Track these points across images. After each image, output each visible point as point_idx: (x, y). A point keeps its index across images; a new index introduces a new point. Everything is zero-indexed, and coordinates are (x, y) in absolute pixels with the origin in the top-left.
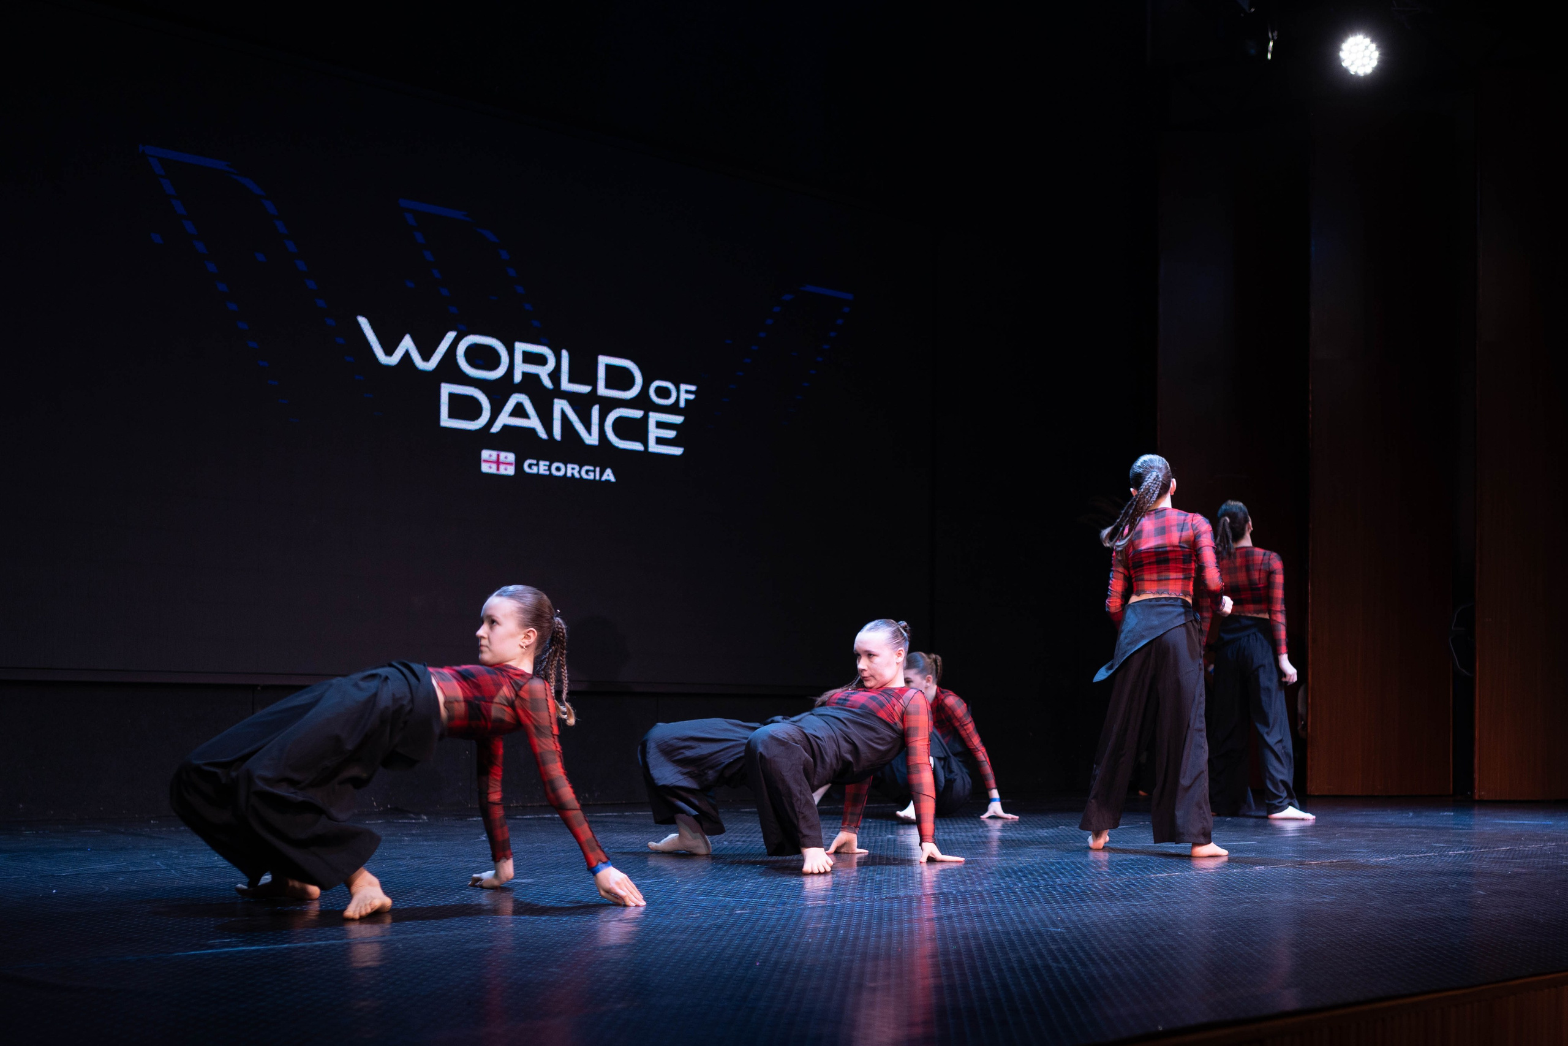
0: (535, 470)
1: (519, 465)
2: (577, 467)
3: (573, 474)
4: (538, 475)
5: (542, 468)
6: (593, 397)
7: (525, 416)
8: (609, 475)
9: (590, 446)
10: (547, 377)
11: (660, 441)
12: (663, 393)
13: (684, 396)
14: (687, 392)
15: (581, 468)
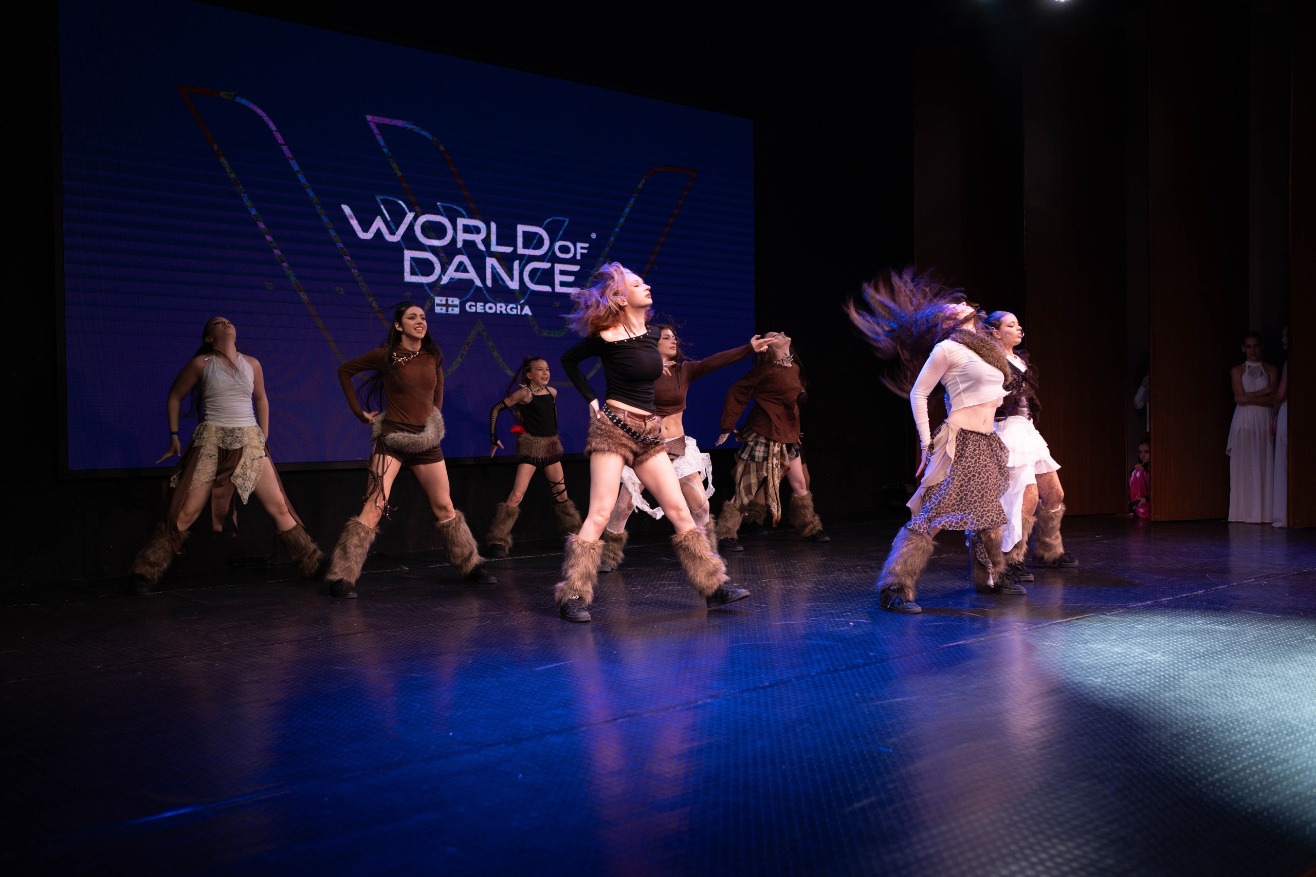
0: (473, 309)
1: (462, 305)
2: (504, 307)
3: (501, 311)
4: (476, 313)
5: (480, 308)
6: (514, 256)
7: (465, 270)
8: (527, 310)
9: (513, 291)
10: (481, 242)
11: (563, 284)
12: (564, 250)
13: (579, 251)
14: (582, 248)
15: (507, 306)
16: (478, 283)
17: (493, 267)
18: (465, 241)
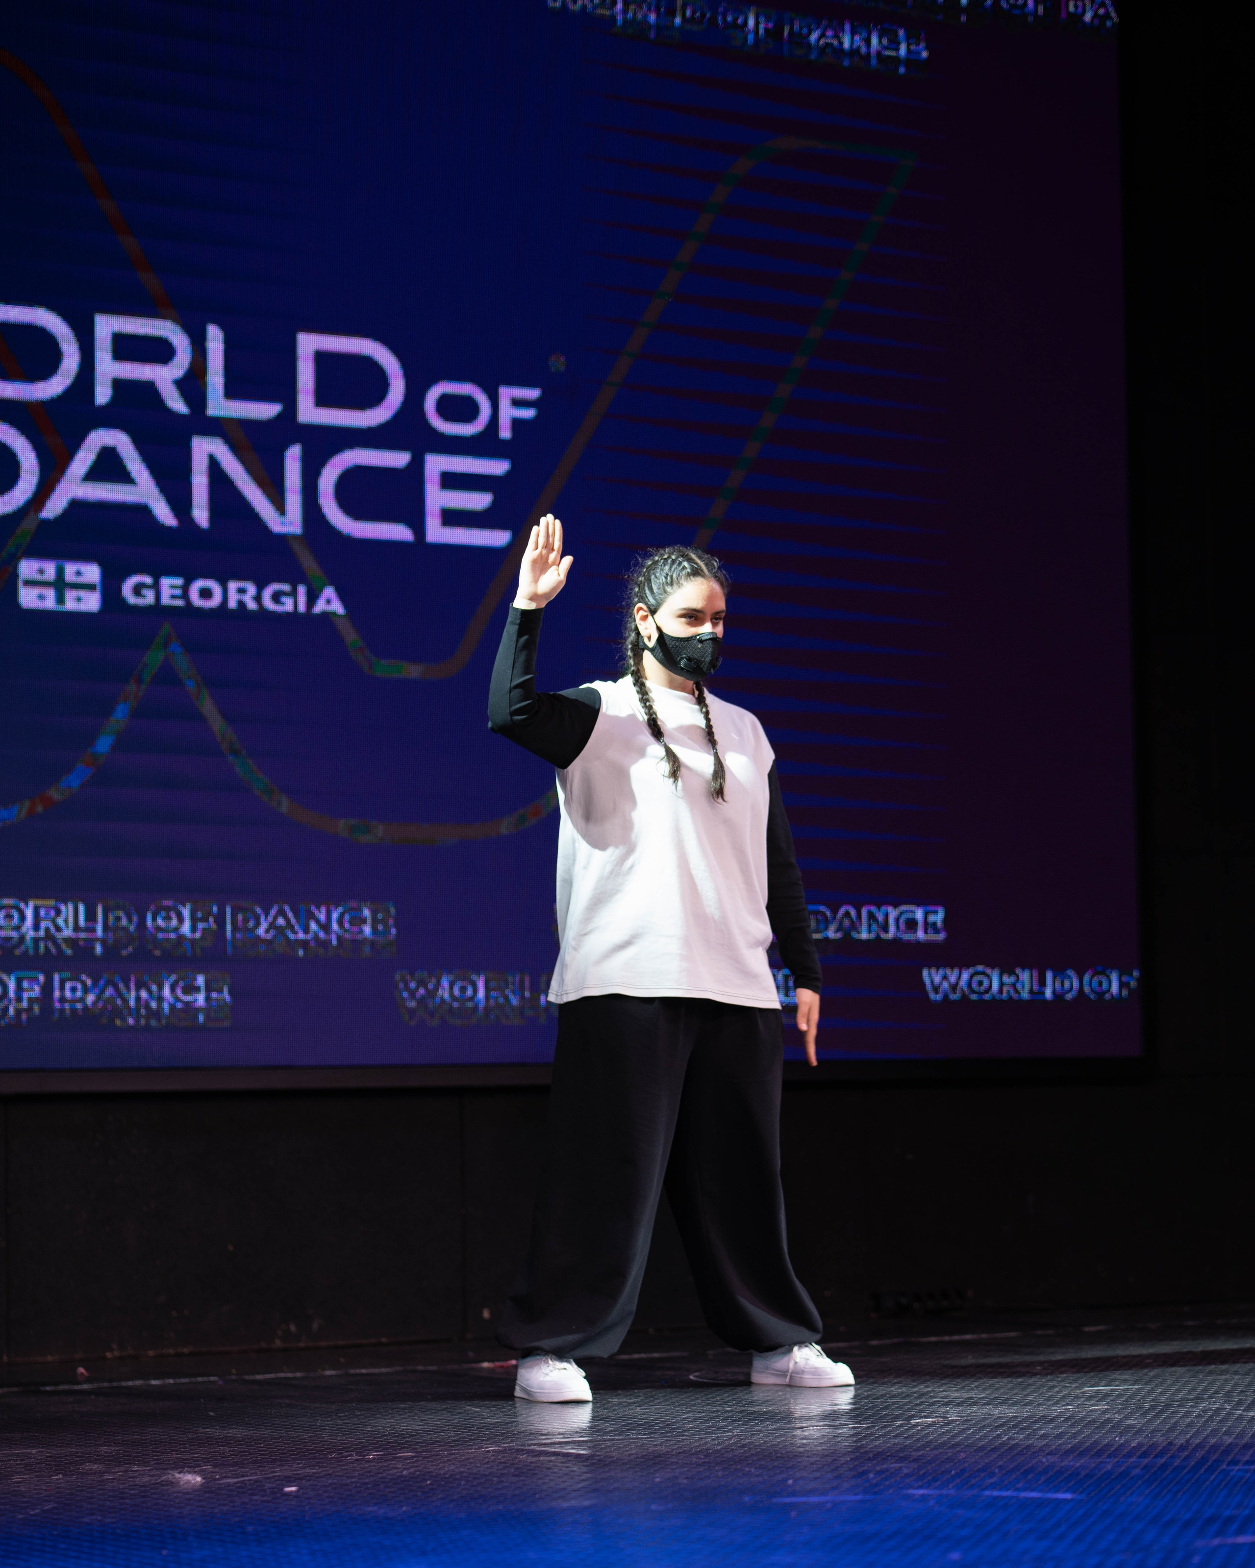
0: (149, 598)
1: (110, 588)
2: (251, 589)
3: (241, 604)
4: (157, 608)
6: (286, 428)
7: (123, 477)
9: (283, 538)
10: (173, 387)
11: (451, 518)
12: (457, 408)
13: (507, 413)
14: (517, 403)
15: (260, 588)
16: (163, 513)
17: (215, 467)
18: (119, 385)
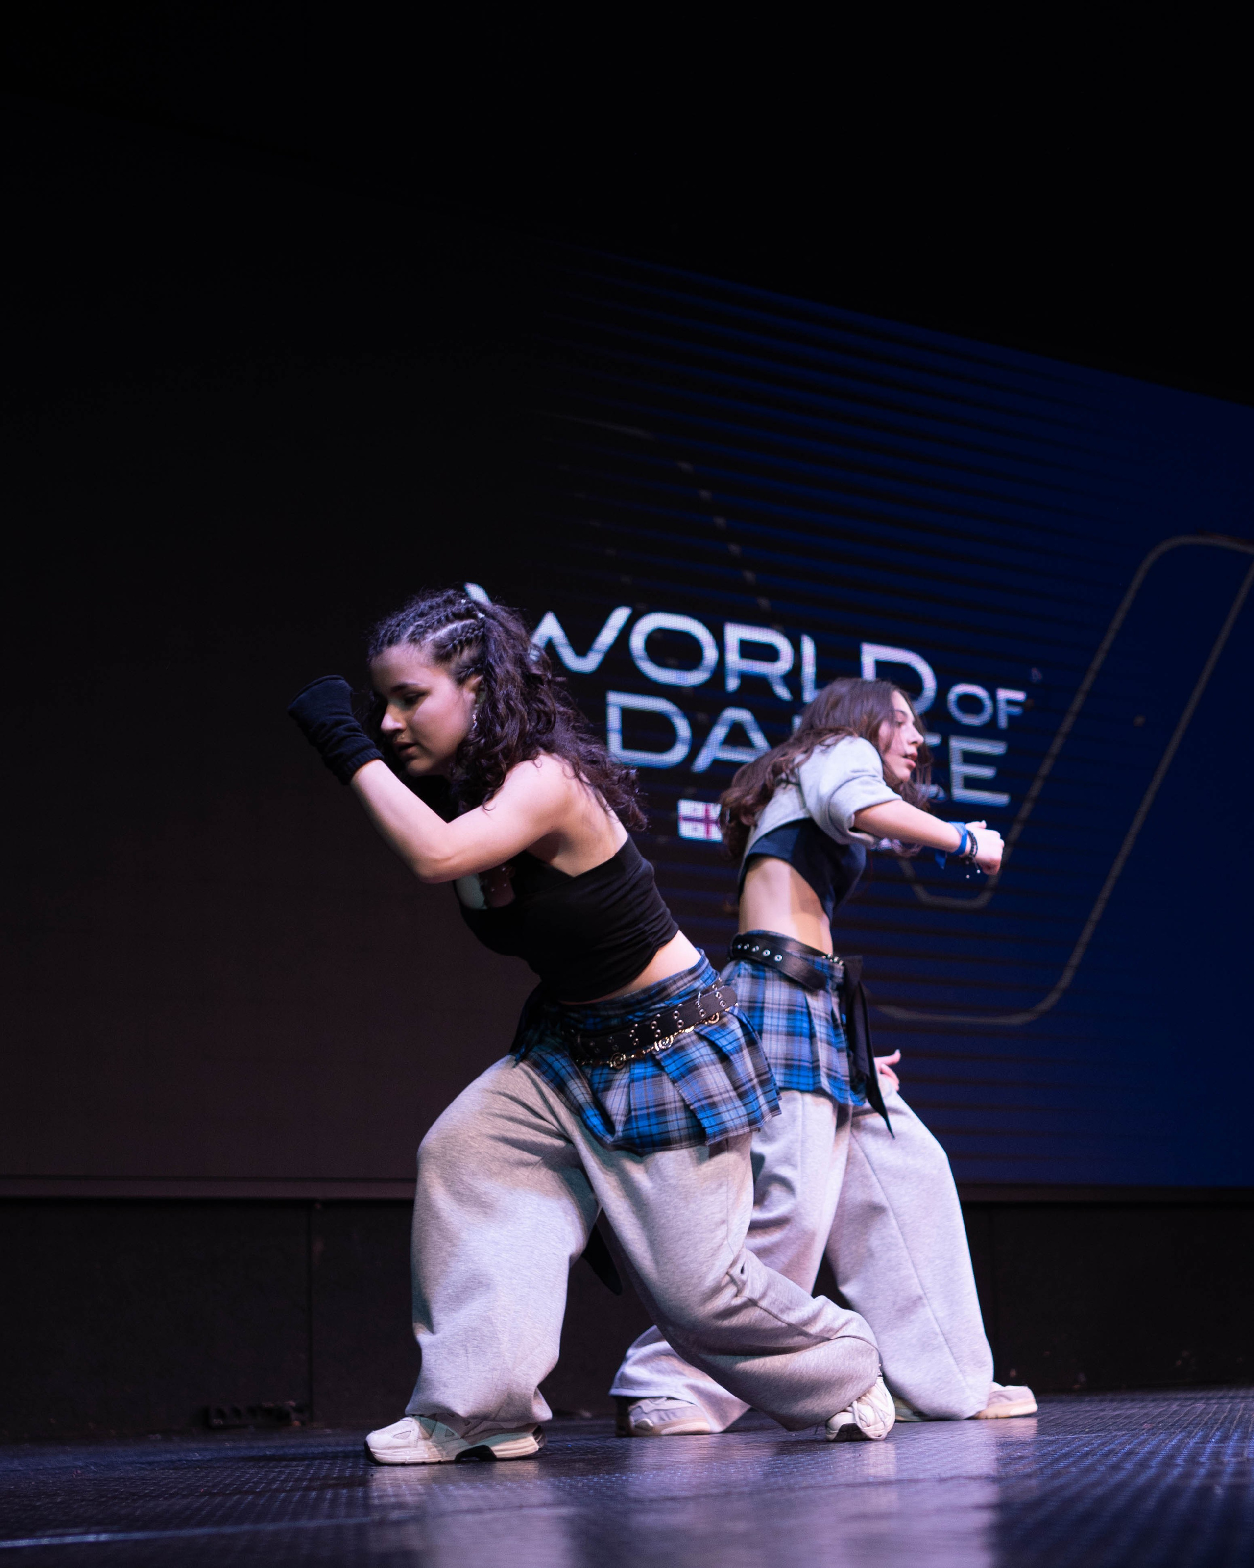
7: (748, 743)
10: (779, 681)
11: (971, 783)
12: (970, 704)
13: (1003, 709)
14: (1009, 702)
18: (743, 676)
